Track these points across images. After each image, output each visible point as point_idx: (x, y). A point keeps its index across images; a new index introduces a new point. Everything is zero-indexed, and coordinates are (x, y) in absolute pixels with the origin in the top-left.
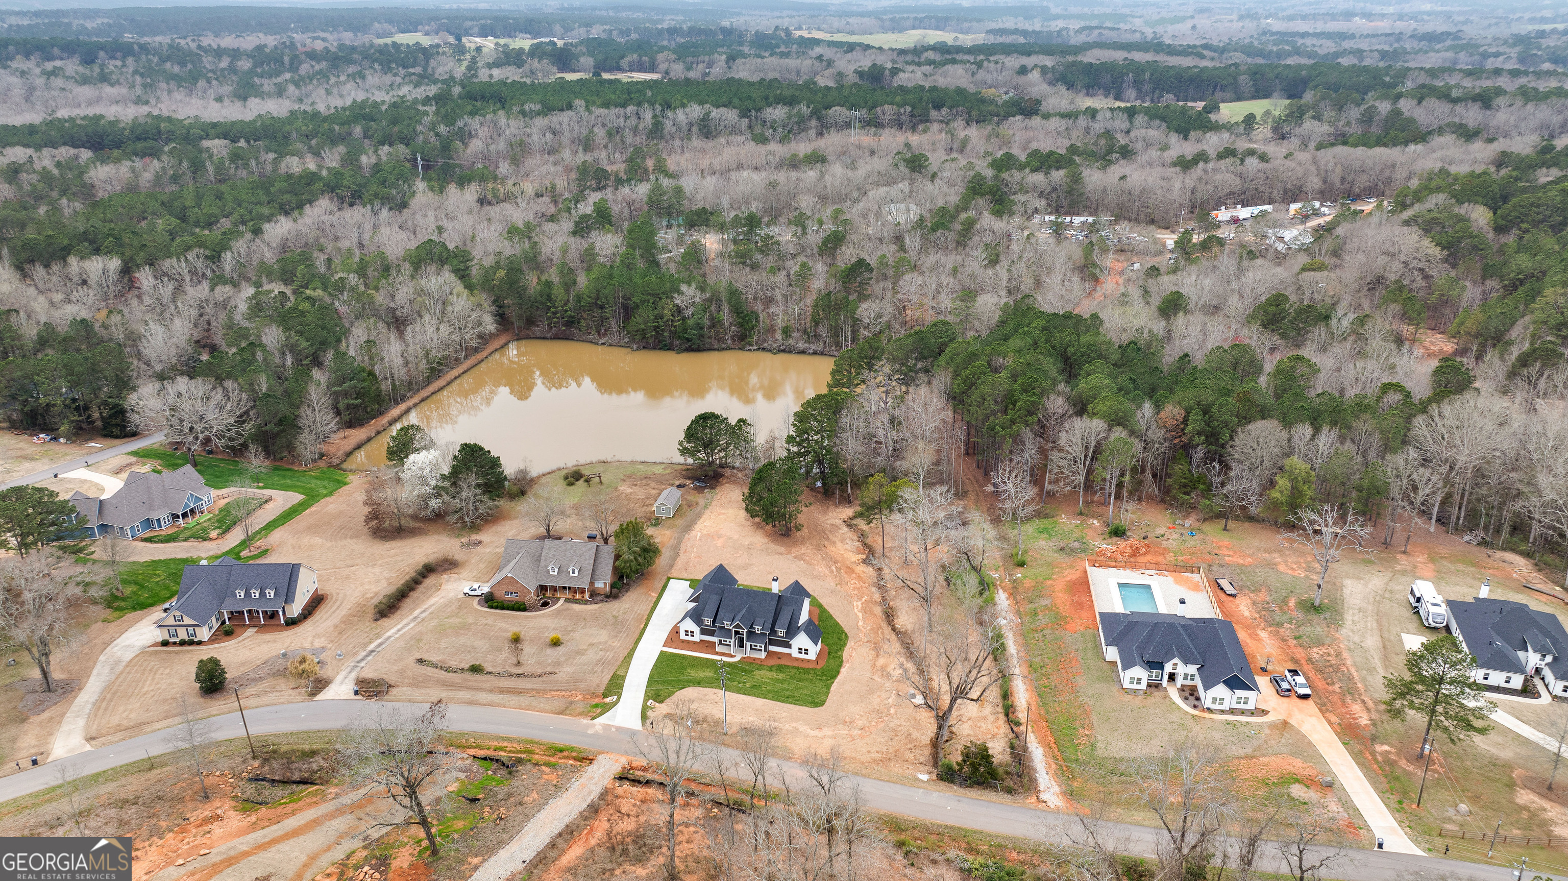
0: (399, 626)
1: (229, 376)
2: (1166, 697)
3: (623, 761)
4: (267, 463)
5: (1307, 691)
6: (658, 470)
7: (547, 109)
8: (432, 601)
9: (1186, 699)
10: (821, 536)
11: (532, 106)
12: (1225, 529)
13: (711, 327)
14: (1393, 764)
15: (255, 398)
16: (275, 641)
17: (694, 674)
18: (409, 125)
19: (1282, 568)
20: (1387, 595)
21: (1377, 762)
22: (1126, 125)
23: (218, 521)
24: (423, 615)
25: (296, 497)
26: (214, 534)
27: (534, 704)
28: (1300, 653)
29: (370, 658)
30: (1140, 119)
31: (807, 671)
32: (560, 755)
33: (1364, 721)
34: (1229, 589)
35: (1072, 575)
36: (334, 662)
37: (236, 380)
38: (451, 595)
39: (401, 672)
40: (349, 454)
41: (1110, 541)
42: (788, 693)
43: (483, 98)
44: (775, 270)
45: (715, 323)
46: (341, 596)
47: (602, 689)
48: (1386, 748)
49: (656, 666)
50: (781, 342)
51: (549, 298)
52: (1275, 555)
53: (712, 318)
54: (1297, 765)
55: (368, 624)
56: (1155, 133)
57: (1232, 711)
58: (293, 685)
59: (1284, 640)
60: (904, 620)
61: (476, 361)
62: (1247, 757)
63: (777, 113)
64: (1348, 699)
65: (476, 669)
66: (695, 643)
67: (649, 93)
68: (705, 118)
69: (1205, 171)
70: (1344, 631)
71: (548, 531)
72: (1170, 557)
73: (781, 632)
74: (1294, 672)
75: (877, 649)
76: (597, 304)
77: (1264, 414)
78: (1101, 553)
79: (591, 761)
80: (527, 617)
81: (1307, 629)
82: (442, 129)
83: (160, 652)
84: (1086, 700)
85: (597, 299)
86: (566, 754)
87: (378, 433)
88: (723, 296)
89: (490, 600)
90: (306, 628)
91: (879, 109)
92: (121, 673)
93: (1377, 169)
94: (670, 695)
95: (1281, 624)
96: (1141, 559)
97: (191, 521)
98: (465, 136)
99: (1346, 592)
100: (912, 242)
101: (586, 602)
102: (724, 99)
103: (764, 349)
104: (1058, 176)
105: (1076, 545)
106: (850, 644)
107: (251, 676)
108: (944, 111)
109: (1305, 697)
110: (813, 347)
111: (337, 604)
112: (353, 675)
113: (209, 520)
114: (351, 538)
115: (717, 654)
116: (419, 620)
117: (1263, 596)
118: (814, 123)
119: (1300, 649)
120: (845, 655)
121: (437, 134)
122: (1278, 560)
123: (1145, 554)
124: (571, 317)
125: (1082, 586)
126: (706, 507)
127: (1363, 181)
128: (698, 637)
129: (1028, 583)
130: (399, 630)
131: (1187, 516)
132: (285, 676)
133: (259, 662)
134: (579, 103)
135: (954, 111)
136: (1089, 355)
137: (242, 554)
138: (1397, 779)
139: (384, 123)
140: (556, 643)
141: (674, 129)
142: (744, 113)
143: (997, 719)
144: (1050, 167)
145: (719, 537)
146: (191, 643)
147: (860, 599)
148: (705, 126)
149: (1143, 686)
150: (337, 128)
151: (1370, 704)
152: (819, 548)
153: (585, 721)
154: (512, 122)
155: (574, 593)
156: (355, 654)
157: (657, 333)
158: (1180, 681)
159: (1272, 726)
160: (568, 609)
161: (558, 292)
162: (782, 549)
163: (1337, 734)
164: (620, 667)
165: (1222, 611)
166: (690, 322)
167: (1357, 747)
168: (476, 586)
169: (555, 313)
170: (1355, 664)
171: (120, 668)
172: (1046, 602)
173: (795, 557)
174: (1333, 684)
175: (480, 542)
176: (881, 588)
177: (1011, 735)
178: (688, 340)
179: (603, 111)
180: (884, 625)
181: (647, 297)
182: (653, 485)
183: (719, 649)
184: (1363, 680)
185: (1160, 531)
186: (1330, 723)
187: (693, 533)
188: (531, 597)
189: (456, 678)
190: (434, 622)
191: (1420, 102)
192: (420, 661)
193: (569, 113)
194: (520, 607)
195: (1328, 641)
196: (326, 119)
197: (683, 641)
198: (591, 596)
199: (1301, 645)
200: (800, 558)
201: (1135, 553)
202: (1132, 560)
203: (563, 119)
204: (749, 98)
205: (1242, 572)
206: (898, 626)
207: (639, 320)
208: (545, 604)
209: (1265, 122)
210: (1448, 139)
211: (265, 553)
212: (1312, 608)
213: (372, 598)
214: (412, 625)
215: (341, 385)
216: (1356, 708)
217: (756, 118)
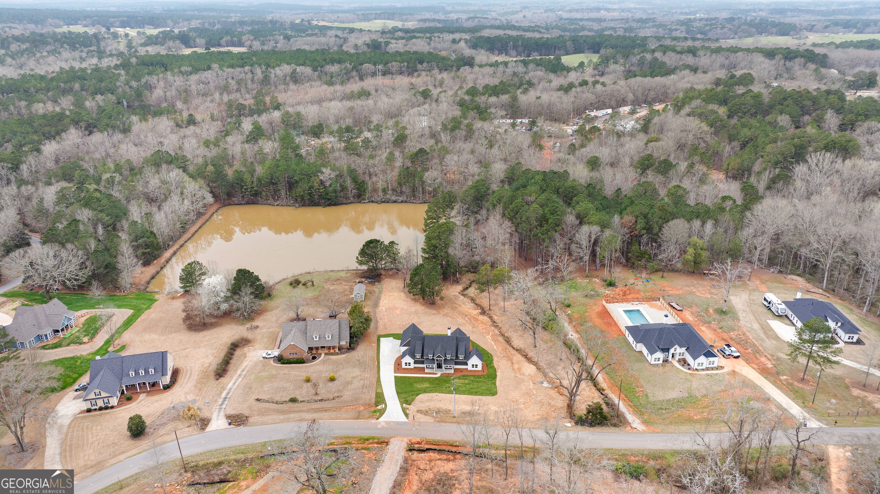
0: (233, 381)
1: (68, 241)
2: (673, 366)
3: (406, 440)
4: (104, 293)
5: (737, 354)
6: (343, 274)
7: (196, 70)
8: (245, 364)
9: (683, 365)
10: (452, 303)
11: (186, 68)
12: (662, 277)
13: (341, 191)
14: (792, 385)
15: (87, 254)
16: (161, 400)
17: (419, 386)
18: (111, 82)
19: (698, 294)
20: (752, 302)
21: (785, 385)
22: (524, 70)
23: (84, 331)
24: (244, 373)
25: (128, 312)
26: (86, 339)
27: (338, 415)
28: (725, 336)
29: (226, 402)
30: (531, 66)
31: (479, 377)
32: (368, 442)
33: (770, 366)
34: (678, 308)
35: (599, 309)
36: (206, 408)
37: (73, 243)
38: (255, 359)
39: (250, 408)
40: (148, 283)
41: (608, 289)
42: (475, 390)
43: (152, 64)
44: (372, 157)
45: (343, 188)
46: (188, 367)
47: (373, 401)
48: (785, 377)
49: (396, 385)
50: (382, 197)
51: (242, 180)
52: (692, 288)
53: (341, 186)
54: (748, 392)
55: (213, 382)
56: (540, 73)
57: (707, 369)
58: (187, 425)
59: (715, 330)
60: (517, 342)
61: (204, 221)
62: (723, 391)
63: (334, 68)
64: (758, 355)
65: (293, 400)
66: (411, 369)
67: (254, 59)
68: (294, 71)
69: (577, 93)
70: (741, 322)
71: (298, 316)
72: (642, 294)
73: (461, 357)
74: (728, 346)
75: (510, 359)
76: (272, 182)
77: (674, 216)
78: (607, 296)
79: (387, 443)
80: (307, 366)
81: (723, 324)
82: (134, 84)
83: (88, 416)
84: (634, 373)
85: (271, 179)
86: (371, 441)
87: (162, 268)
88: (345, 173)
89: (281, 359)
90: (176, 389)
91: (390, 65)
92: (67, 433)
93: (658, 87)
94: (413, 400)
95: (710, 322)
96: (629, 297)
97: (67, 334)
98: (150, 88)
99: (734, 302)
100: (445, 138)
101: (337, 354)
102: (301, 62)
103: (372, 202)
104: (505, 98)
105: (592, 293)
106: (495, 359)
107: (158, 422)
108: (425, 65)
109: (737, 357)
110: (401, 199)
111: (189, 373)
112: (222, 413)
113: (78, 331)
114: (175, 332)
115: (426, 373)
116: (242, 376)
117: (695, 309)
118: (354, 73)
119: (724, 334)
120: (496, 366)
121: (130, 87)
122: (694, 290)
123: (630, 294)
124: (256, 191)
125: (605, 314)
126: (380, 293)
127: (652, 94)
128: (413, 366)
129: (576, 316)
130: (234, 384)
131: (641, 273)
132: (180, 420)
133: (158, 414)
134: (215, 66)
135: (430, 64)
136: (573, 192)
137: (109, 350)
138: (797, 392)
139: (94, 81)
140: (332, 380)
141: (276, 79)
142: (315, 70)
143: (591, 389)
144: (498, 93)
145: (397, 309)
146: (107, 408)
147: (489, 334)
148: (294, 77)
149: (661, 362)
150: (62, 85)
151: (769, 357)
152: (454, 309)
153: (374, 421)
154: (177, 78)
155: (329, 349)
156: (216, 401)
157: (311, 196)
158: (677, 357)
159: (728, 374)
160: (328, 359)
161: (247, 177)
162: (434, 312)
163: (760, 374)
164: (377, 388)
165: (681, 319)
166: (331, 189)
167: (772, 379)
168: (270, 352)
169: (246, 189)
170: (754, 338)
171: (65, 430)
172: (590, 324)
173: (444, 315)
174: (747, 349)
175: (258, 327)
176: (496, 326)
177: (602, 397)
178: (329, 199)
179: (230, 70)
180: (508, 347)
181: (303, 177)
182: (344, 283)
183: (426, 371)
184: (761, 345)
185: (632, 281)
186: (754, 369)
187: (380, 308)
188: (306, 355)
189: (285, 407)
190: (253, 377)
191: (664, 54)
192: (258, 400)
193: (210, 71)
194: (301, 361)
195: (736, 328)
196: (52, 79)
197: (405, 369)
198: (339, 350)
199: (724, 332)
200: (446, 315)
201: (625, 294)
202: (624, 297)
203: (208, 75)
204: (315, 60)
205: (680, 298)
206: (515, 346)
207: (299, 190)
208: (314, 358)
209: (590, 66)
210: (687, 72)
211: (123, 348)
212: (722, 312)
213: (209, 367)
214: (240, 380)
215: (137, 241)
216: (763, 359)
217: (321, 71)
